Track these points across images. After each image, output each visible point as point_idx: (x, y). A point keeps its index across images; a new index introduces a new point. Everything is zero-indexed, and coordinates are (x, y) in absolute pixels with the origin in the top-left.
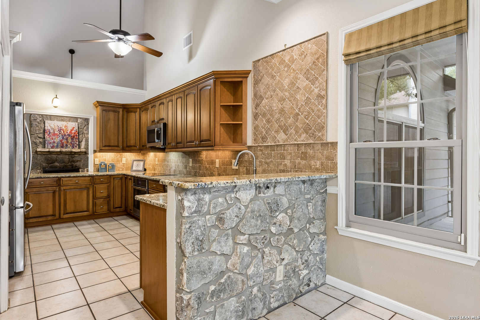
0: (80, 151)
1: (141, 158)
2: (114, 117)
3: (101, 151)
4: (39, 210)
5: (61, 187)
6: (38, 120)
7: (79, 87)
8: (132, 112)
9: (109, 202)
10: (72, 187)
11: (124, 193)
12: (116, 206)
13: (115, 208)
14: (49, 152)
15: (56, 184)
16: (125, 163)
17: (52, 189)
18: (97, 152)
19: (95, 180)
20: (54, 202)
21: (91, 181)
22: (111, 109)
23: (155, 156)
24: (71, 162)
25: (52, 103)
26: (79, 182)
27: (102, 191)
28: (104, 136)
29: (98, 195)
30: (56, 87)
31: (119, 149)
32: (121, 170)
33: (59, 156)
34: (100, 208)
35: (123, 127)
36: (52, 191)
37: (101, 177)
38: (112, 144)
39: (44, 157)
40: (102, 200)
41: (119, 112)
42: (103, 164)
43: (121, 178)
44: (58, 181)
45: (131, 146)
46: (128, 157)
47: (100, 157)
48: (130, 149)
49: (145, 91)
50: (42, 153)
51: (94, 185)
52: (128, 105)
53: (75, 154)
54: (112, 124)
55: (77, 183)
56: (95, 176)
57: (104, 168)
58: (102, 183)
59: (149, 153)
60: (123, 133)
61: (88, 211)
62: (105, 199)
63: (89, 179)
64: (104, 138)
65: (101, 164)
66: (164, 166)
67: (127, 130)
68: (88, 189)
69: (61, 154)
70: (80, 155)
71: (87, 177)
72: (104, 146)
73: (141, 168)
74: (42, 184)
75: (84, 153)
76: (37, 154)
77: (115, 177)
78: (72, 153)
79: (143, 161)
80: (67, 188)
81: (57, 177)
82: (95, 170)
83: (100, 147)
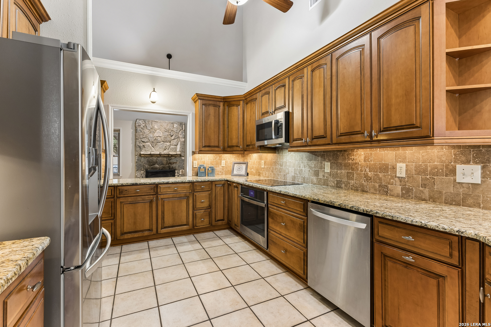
0: (176, 154)
1: (241, 160)
2: (215, 113)
3: (201, 152)
4: (135, 223)
5: (159, 196)
6: (142, 126)
7: (177, 79)
8: (233, 105)
9: (210, 214)
10: (171, 196)
11: (226, 203)
12: (218, 218)
13: (217, 221)
14: (150, 154)
15: (153, 192)
16: (224, 166)
17: (148, 198)
18: (197, 154)
19: (195, 188)
20: (151, 213)
21: (191, 188)
22: (211, 102)
23: (261, 159)
24: (169, 164)
25: (150, 98)
26: (178, 190)
27: (203, 200)
28: (203, 135)
29: (199, 205)
30: (153, 79)
31: (219, 150)
32: (220, 174)
33: (159, 158)
34: (200, 221)
35: (224, 124)
36: (148, 201)
37: (202, 183)
38: (212, 144)
39: (147, 159)
40: (203, 211)
41: (220, 106)
42: (202, 168)
43: (223, 185)
44: (155, 188)
45: (233, 146)
46: (228, 159)
47: (199, 159)
48: (231, 150)
49: (245, 83)
50: (146, 156)
51: (194, 193)
52: (229, 97)
53: (172, 157)
54: (212, 120)
55: (175, 191)
56: (195, 182)
57: (203, 173)
58: (203, 191)
59: (250, 154)
60: (224, 131)
61: (187, 224)
62: (206, 210)
63: (188, 186)
64: (203, 137)
65: (200, 168)
66: (274, 171)
67: (228, 127)
68: (188, 198)
69: (161, 156)
70: (176, 157)
71: (186, 184)
72: (204, 147)
73: (243, 172)
74: (137, 192)
75: (179, 156)
76: (141, 157)
77: (216, 183)
78: (170, 156)
79: (245, 164)
80: (165, 196)
81: (154, 184)
82: (193, 175)
83: (199, 148)
